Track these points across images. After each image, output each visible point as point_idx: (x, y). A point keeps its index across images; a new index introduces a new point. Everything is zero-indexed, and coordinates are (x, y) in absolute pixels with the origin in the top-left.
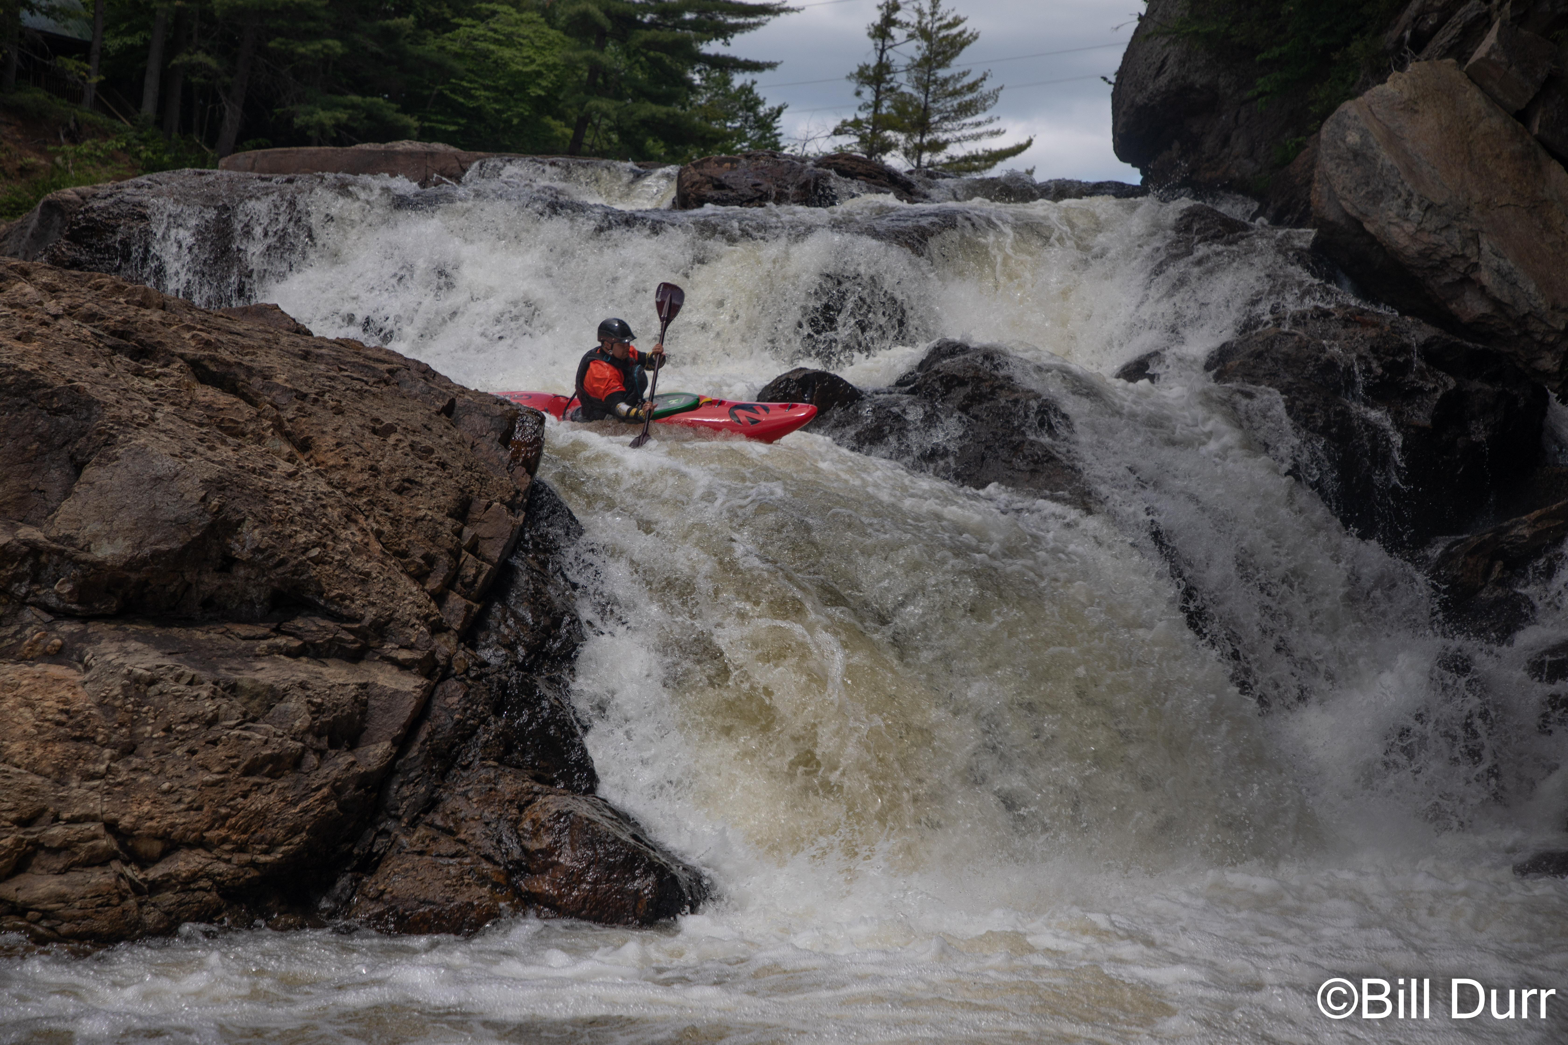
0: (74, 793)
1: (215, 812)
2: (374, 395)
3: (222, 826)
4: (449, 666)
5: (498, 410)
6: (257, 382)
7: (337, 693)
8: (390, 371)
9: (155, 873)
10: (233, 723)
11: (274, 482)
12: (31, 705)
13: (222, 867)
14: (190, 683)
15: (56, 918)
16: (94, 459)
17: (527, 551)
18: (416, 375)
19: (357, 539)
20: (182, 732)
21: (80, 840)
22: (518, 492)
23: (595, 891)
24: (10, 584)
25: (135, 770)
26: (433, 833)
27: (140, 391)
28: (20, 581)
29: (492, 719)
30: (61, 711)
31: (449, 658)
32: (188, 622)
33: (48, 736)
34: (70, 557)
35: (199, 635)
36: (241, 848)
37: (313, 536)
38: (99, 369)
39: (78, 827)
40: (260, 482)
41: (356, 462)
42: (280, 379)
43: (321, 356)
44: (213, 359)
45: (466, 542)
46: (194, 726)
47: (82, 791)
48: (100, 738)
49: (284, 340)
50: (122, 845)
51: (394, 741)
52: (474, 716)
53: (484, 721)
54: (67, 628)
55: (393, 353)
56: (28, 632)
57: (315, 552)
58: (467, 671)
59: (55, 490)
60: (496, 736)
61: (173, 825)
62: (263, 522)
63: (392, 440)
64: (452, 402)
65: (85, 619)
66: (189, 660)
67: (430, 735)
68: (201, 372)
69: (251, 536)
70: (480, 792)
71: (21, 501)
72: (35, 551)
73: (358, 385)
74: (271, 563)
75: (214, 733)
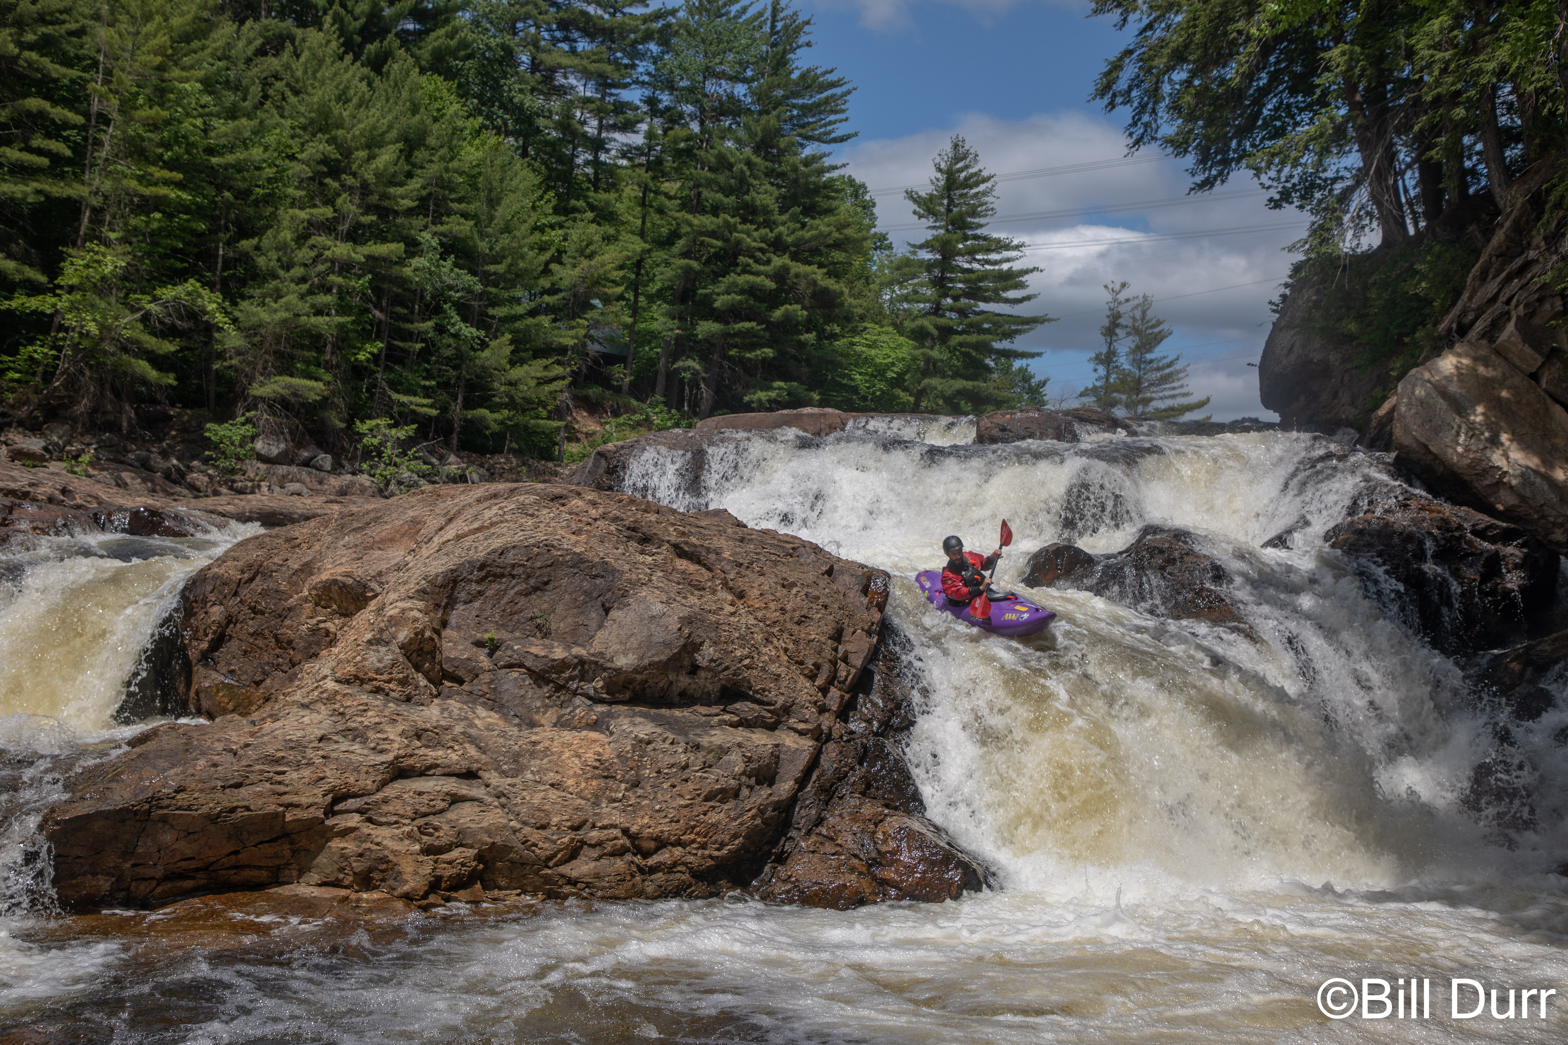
0: (604, 811)
1: (687, 824)
2: (783, 563)
3: (691, 832)
4: (830, 734)
5: (860, 572)
6: (712, 557)
7: (760, 750)
8: (793, 549)
9: (652, 861)
10: (697, 768)
11: (722, 618)
12: (579, 757)
13: (692, 858)
14: (672, 743)
15: (594, 887)
16: (616, 605)
17: (878, 660)
18: (810, 550)
19: (773, 653)
20: (667, 774)
21: (608, 840)
22: (873, 624)
23: (923, 878)
24: (567, 682)
25: (639, 797)
26: (820, 839)
27: (643, 563)
28: (573, 681)
29: (857, 767)
30: (596, 760)
31: (830, 728)
32: (671, 705)
33: (589, 775)
34: (602, 666)
35: (677, 713)
36: (703, 846)
37: (746, 652)
38: (620, 551)
39: (606, 832)
40: (713, 618)
41: (772, 605)
42: (726, 554)
43: (752, 540)
44: (686, 543)
45: (840, 655)
46: (674, 770)
47: (609, 809)
48: (619, 777)
49: (729, 531)
50: (632, 843)
51: (796, 781)
52: (846, 766)
53: (852, 769)
54: (600, 708)
55: (796, 538)
56: (577, 711)
57: (747, 662)
58: (841, 737)
59: (593, 625)
61: (662, 832)
62: (715, 643)
63: (794, 591)
64: (832, 567)
65: (610, 703)
66: (671, 729)
67: (818, 778)
68: (680, 551)
69: (708, 652)
70: (850, 814)
71: (574, 631)
72: (582, 662)
73: (774, 558)
74: (720, 669)
75: (686, 775)
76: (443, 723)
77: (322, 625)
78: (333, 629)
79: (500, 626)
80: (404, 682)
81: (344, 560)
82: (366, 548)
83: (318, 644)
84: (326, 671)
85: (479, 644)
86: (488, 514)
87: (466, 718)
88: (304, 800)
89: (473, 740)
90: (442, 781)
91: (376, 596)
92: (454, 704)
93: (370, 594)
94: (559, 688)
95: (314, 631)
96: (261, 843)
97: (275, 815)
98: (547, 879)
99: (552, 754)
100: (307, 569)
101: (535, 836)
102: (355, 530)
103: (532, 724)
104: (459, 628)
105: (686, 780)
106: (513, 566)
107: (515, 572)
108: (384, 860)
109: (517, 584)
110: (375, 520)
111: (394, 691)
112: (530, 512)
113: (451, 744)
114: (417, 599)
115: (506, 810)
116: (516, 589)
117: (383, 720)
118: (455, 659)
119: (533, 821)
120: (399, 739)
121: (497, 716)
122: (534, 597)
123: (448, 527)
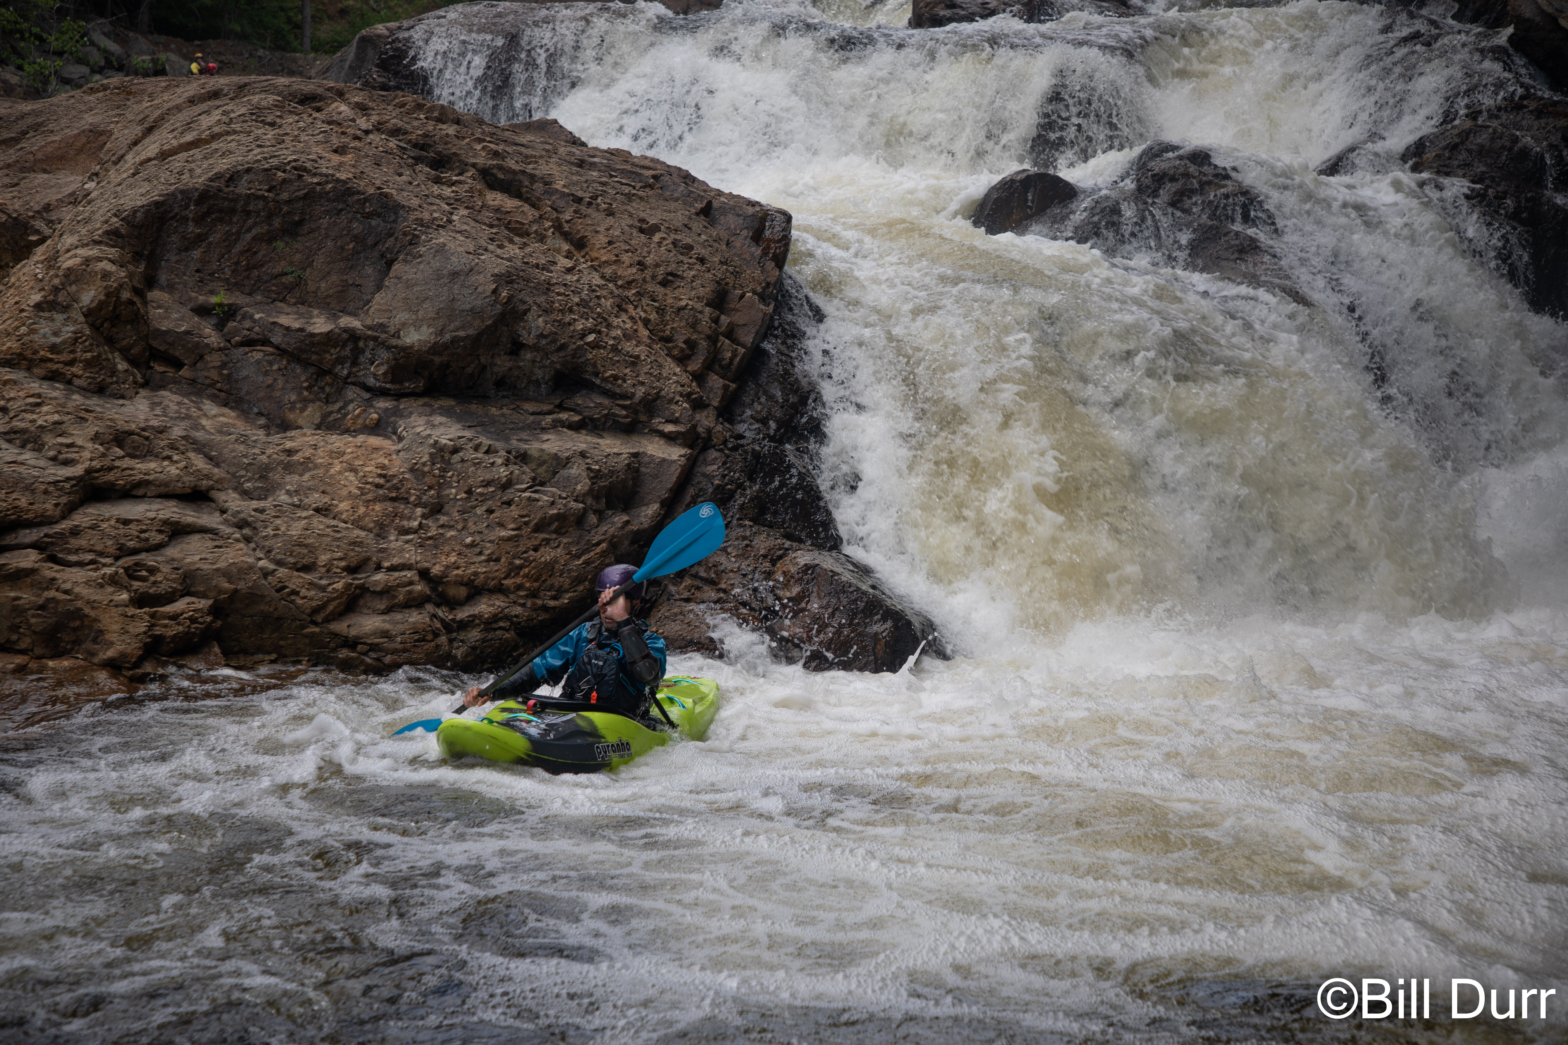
0: (392, 545)
1: (511, 563)
2: (641, 198)
3: (517, 574)
4: (709, 438)
5: (749, 211)
6: (539, 187)
7: (612, 461)
8: (654, 177)
9: (462, 614)
10: (524, 486)
11: (554, 276)
12: (354, 470)
13: (518, 610)
14: (487, 452)
15: (381, 650)
16: (401, 257)
17: (776, 337)
18: (677, 180)
19: (628, 326)
20: (481, 494)
21: (398, 586)
22: (768, 284)
24: (334, 366)
25: (442, 526)
27: (439, 196)
28: (342, 364)
29: (747, 484)
30: (380, 476)
31: (709, 431)
32: (484, 398)
33: (369, 497)
34: (383, 343)
35: (494, 410)
36: (534, 594)
37: (590, 323)
38: (404, 178)
39: (396, 574)
40: (542, 276)
41: (626, 258)
42: (559, 185)
43: (595, 164)
44: (500, 168)
45: (722, 329)
46: (491, 489)
47: (399, 543)
48: (412, 499)
49: (562, 150)
50: (433, 589)
51: (663, 503)
52: (731, 482)
53: (741, 486)
54: (383, 404)
55: (658, 161)
56: (350, 407)
57: (591, 338)
58: (725, 442)
59: (369, 285)
60: (751, 500)
61: (476, 574)
62: (546, 311)
63: (657, 238)
64: (709, 203)
65: (397, 396)
66: (486, 432)
68: (492, 180)
69: (536, 323)
71: (341, 294)
72: (354, 337)
73: (627, 190)
74: (553, 347)
75: (508, 495)
76: (155, 423)
79: (232, 286)
80: (93, 365)
82: (23, 170)
85: (203, 311)
86: (206, 121)
87: (188, 417)
89: (200, 448)
90: (157, 505)
91: (43, 240)
92: (170, 398)
93: (34, 238)
94: (322, 374)
98: (314, 640)
99: (316, 467)
101: (295, 581)
103: (285, 426)
104: (170, 288)
106: (248, 198)
107: (251, 207)
108: (77, 614)
109: (255, 224)
110: (36, 127)
111: (79, 377)
112: (269, 120)
113: (167, 453)
114: (107, 245)
115: (253, 545)
116: (254, 232)
117: (65, 418)
118: (168, 332)
119: (291, 560)
120: (90, 445)
121: (233, 414)
122: (280, 244)
123: (147, 140)
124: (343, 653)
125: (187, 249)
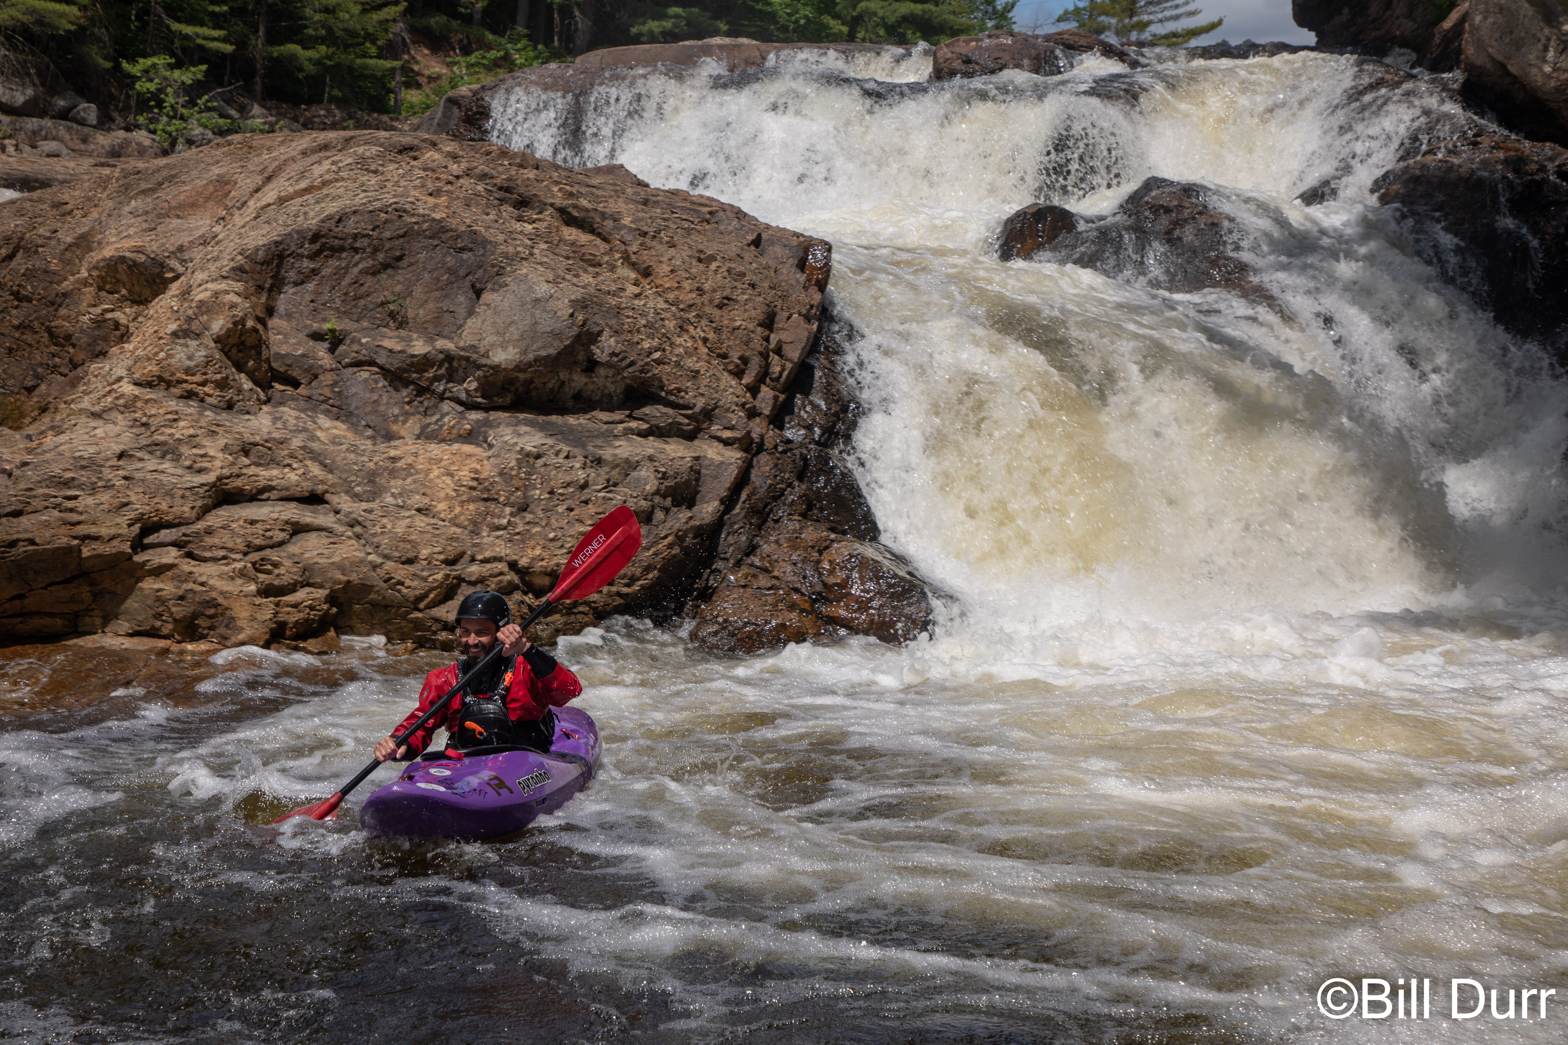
0: (485, 540)
2: (699, 232)
4: (762, 443)
5: (795, 242)
6: (609, 224)
7: (677, 464)
8: (710, 213)
10: (599, 487)
11: (624, 302)
12: (451, 475)
14: (567, 457)
16: (489, 286)
17: (819, 352)
18: (731, 215)
19: (689, 345)
20: (562, 495)
21: (491, 576)
22: (812, 306)
24: (432, 384)
25: (528, 523)
26: (752, 571)
27: (522, 233)
28: (439, 381)
29: (796, 483)
30: (473, 479)
31: (762, 437)
32: (563, 411)
33: (464, 498)
34: (474, 362)
35: (571, 420)
37: (655, 343)
38: (491, 217)
39: (489, 566)
40: (613, 301)
41: (687, 285)
42: (627, 221)
43: (657, 202)
44: (575, 207)
45: (772, 346)
46: (571, 490)
47: (491, 539)
48: (502, 499)
49: (629, 190)
50: (521, 579)
51: (722, 501)
52: (782, 482)
53: (790, 485)
54: (475, 416)
55: (712, 199)
56: (446, 420)
57: (657, 355)
58: (776, 447)
59: (462, 311)
60: (800, 497)
61: (558, 565)
62: (617, 332)
63: (713, 266)
64: (759, 236)
65: (487, 409)
66: (565, 440)
67: (749, 497)
68: (567, 218)
69: (608, 344)
70: (789, 540)
71: (437, 319)
72: (449, 358)
73: (686, 225)
74: (624, 364)
75: (586, 494)
76: (276, 435)
77: (109, 316)
78: (123, 320)
79: (342, 314)
80: (222, 385)
81: (131, 231)
82: (159, 216)
83: (105, 339)
84: (120, 372)
85: (317, 336)
86: (317, 170)
87: (305, 430)
88: (104, 531)
89: (316, 456)
90: (279, 507)
91: (177, 277)
92: (289, 413)
93: (169, 275)
94: (421, 391)
95: (99, 322)
96: (52, 584)
97: (69, 550)
98: (418, 625)
99: (417, 472)
100: (84, 243)
101: (400, 572)
102: (143, 192)
103: (389, 437)
104: (289, 316)
105: (586, 502)
106: (355, 237)
107: (358, 245)
108: (212, 603)
109: (362, 259)
110: (171, 179)
111: (210, 396)
112: (372, 168)
113: (288, 461)
114: (234, 280)
115: (363, 541)
116: (361, 266)
117: (199, 432)
118: (286, 355)
119: (397, 554)
120: (220, 455)
121: (344, 427)
122: (384, 276)
123: (266, 188)
124: (443, 636)
125: (302, 283)
